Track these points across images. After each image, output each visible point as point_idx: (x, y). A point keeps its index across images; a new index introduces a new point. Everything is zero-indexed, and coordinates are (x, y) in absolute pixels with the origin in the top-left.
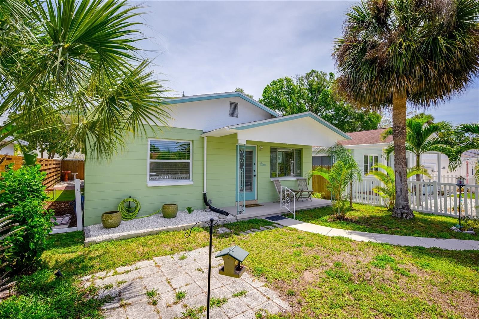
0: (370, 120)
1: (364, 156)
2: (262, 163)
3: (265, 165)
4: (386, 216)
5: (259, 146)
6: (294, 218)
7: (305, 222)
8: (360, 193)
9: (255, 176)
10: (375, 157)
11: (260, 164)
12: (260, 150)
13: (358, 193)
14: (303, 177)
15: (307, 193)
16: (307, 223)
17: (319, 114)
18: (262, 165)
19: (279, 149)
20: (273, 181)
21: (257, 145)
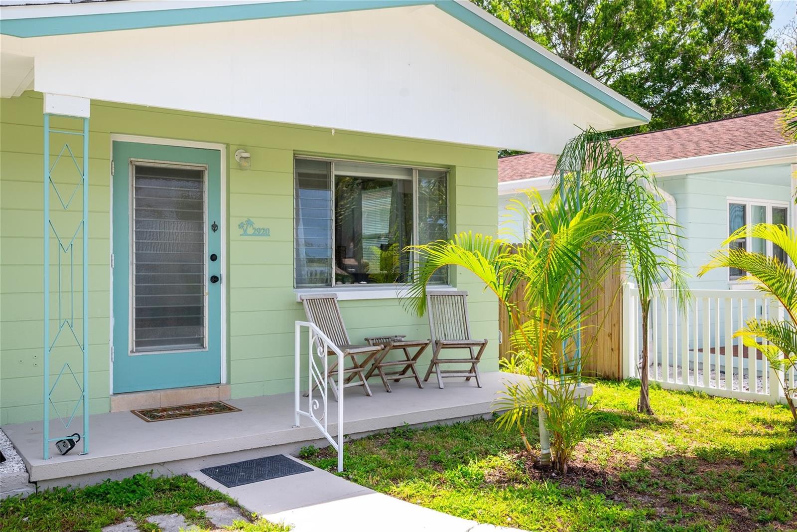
0: (775, 85)
1: (730, 204)
2: (249, 223)
3: (265, 232)
4: (772, 450)
5: (232, 148)
6: (340, 468)
7: (374, 487)
8: (718, 350)
9: (215, 279)
10: (775, 210)
11: (241, 226)
12: (241, 168)
13: (713, 351)
14: (455, 286)
15: (464, 353)
16: (378, 497)
17: (599, 72)
18: (250, 231)
19: (339, 164)
20: (301, 303)
21: (228, 146)
